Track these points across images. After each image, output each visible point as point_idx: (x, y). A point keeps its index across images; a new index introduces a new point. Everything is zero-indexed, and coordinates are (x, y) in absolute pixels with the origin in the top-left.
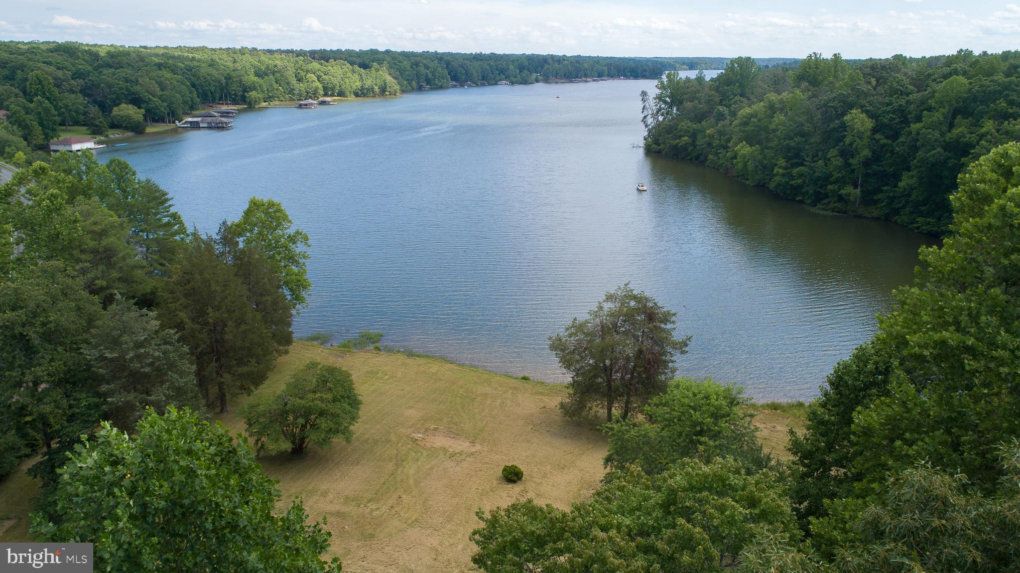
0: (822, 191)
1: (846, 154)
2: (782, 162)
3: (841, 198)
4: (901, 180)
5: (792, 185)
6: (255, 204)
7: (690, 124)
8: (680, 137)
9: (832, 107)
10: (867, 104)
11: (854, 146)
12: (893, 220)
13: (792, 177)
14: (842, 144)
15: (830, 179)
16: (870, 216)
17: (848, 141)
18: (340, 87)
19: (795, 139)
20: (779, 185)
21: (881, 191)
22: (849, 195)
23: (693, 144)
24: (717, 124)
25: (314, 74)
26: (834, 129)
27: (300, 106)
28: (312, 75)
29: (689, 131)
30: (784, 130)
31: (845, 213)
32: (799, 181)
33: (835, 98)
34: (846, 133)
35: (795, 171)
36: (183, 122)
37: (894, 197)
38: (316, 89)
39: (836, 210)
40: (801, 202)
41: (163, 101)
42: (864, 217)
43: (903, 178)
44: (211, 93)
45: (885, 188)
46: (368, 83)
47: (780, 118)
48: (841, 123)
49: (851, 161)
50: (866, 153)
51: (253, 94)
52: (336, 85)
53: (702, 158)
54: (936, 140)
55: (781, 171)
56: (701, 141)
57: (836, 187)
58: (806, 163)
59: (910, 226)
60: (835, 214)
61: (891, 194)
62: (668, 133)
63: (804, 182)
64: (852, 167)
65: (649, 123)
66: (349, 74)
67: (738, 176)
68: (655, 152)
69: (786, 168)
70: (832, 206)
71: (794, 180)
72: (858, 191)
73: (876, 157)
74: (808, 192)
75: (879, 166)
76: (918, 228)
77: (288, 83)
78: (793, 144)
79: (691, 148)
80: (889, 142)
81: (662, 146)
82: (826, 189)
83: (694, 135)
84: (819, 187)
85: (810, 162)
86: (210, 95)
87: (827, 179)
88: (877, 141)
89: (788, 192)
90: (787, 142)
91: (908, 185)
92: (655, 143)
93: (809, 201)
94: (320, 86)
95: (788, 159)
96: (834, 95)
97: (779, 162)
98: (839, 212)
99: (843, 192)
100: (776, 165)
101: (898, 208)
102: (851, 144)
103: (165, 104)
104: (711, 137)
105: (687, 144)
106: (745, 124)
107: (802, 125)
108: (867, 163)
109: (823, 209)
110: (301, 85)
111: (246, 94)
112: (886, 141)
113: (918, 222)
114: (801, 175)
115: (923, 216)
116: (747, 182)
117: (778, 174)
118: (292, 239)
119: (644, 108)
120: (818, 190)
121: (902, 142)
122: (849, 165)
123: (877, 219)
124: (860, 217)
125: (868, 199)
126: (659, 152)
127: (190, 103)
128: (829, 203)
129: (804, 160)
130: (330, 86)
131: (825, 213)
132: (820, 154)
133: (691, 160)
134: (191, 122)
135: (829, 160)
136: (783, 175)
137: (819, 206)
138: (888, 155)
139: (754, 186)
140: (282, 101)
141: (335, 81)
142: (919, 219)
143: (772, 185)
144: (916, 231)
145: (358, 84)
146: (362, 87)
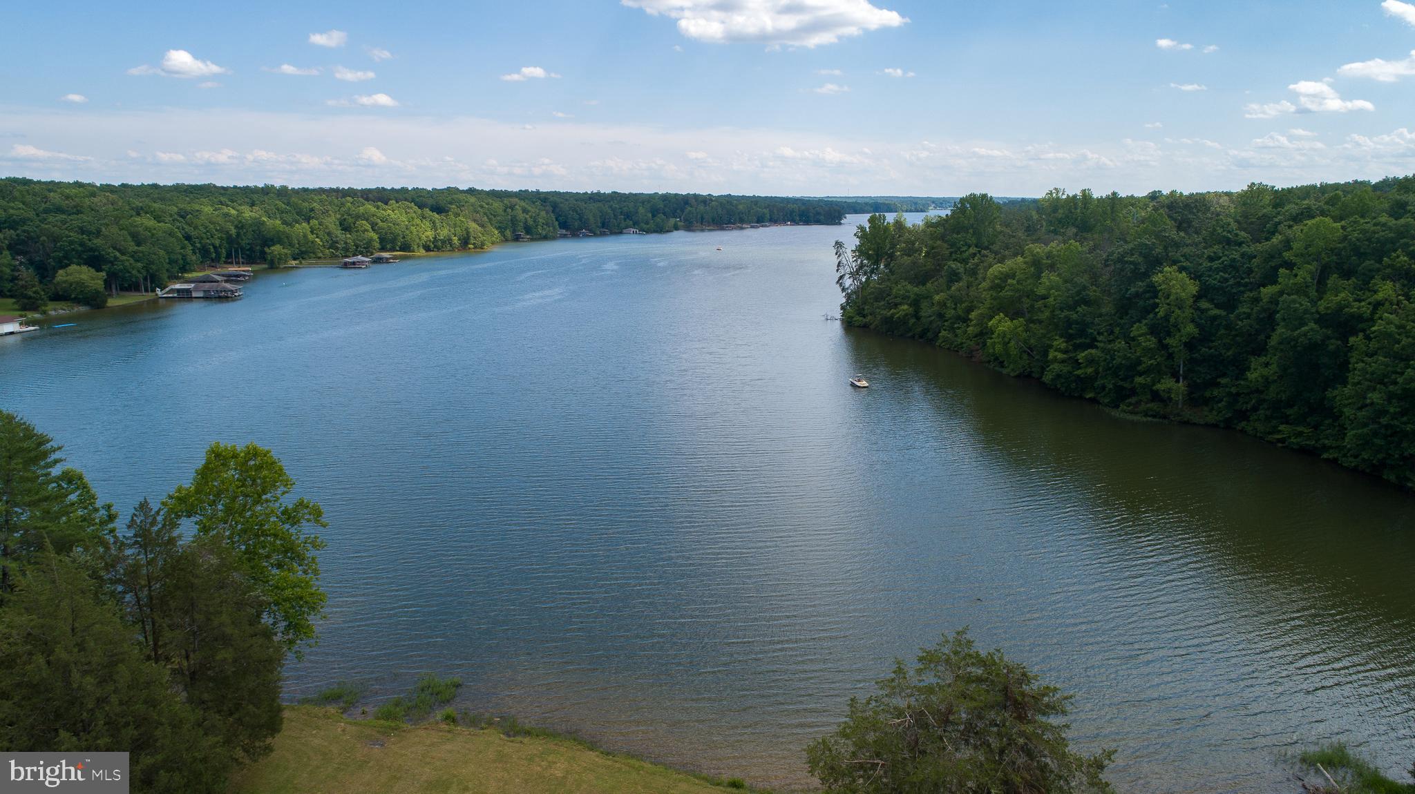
0: (1127, 385)
1: (1161, 330)
2: (1060, 342)
3: (1156, 396)
4: (1249, 369)
5: (1078, 376)
6: (218, 455)
7: (909, 287)
8: (896, 305)
9: (1131, 263)
10: (1182, 259)
11: (1172, 320)
12: (1239, 428)
13: (1077, 364)
14: (1151, 316)
15: (1139, 368)
16: (1202, 422)
17: (1161, 312)
18: (404, 237)
19: (1079, 309)
20: (1059, 376)
21: (1218, 385)
22: (1169, 391)
23: (917, 316)
24: (949, 288)
25: (367, 220)
26: (1137, 295)
27: (346, 266)
28: (364, 222)
29: (909, 297)
30: (1059, 295)
31: (1164, 417)
32: (1089, 370)
33: (1133, 249)
34: (1157, 301)
35: (1082, 356)
36: (167, 289)
37: (1238, 394)
38: (371, 240)
39: (1151, 413)
40: (1093, 401)
41: (137, 261)
42: (1195, 424)
43: (1253, 366)
44: (215, 247)
45: (1223, 381)
46: (444, 233)
47: (1049, 279)
48: (1148, 286)
49: (1168, 341)
50: (1191, 329)
51: (277, 249)
52: (398, 235)
53: (930, 335)
54: (1306, 311)
55: (1060, 356)
56: (926, 311)
57: (1149, 379)
58: (1098, 344)
59: (1270, 438)
60: (1150, 419)
61: (1234, 390)
62: (877, 300)
63: (1097, 372)
64: (1170, 351)
65: (847, 286)
66: (418, 221)
67: (989, 362)
68: (859, 327)
69: (1065, 352)
70: (1143, 407)
71: (1080, 368)
72: (1181, 386)
73: (1205, 337)
74: (1104, 387)
75: (1210, 348)
76: (1282, 441)
77: (329, 234)
78: (1075, 316)
79: (912, 321)
80: (1223, 313)
81: (869, 317)
82: (1132, 382)
83: (916, 304)
84: (1122, 380)
85: (1104, 342)
86: (212, 250)
87: (1133, 368)
88: (1203, 311)
89: (1073, 385)
90: (1066, 313)
91: (1262, 376)
92: (858, 314)
93: (1106, 401)
94: (375, 236)
95: (1069, 338)
96: (1131, 246)
97: (1055, 343)
98: (1154, 416)
99: (1158, 386)
100: (1051, 346)
101: (1247, 410)
102: (1166, 318)
103: (139, 265)
104: (943, 304)
105: (906, 315)
106: (997, 287)
107: (1085, 288)
108: (1190, 345)
109: (1131, 413)
110: (349, 236)
111: (266, 249)
112: (1216, 312)
113: (1280, 431)
114: (1091, 361)
115: (1287, 423)
116: (1005, 371)
117: (1055, 360)
118: (290, 516)
119: (839, 266)
120: (1120, 383)
121: (1244, 313)
122: (1165, 347)
123: (1215, 426)
124: (1187, 423)
125: (1195, 398)
126: (865, 326)
127: (181, 262)
128: (1138, 403)
129: (1095, 340)
130: (390, 237)
131: (1135, 418)
132: (1117, 330)
133: (913, 337)
134: (178, 291)
135: (1133, 339)
136: (1063, 361)
137: (1122, 406)
138: (1223, 331)
139: (1018, 377)
140: (320, 258)
141: (397, 230)
142: (1282, 427)
143: (1048, 378)
144: (1280, 445)
145: (430, 234)
146: (435, 238)
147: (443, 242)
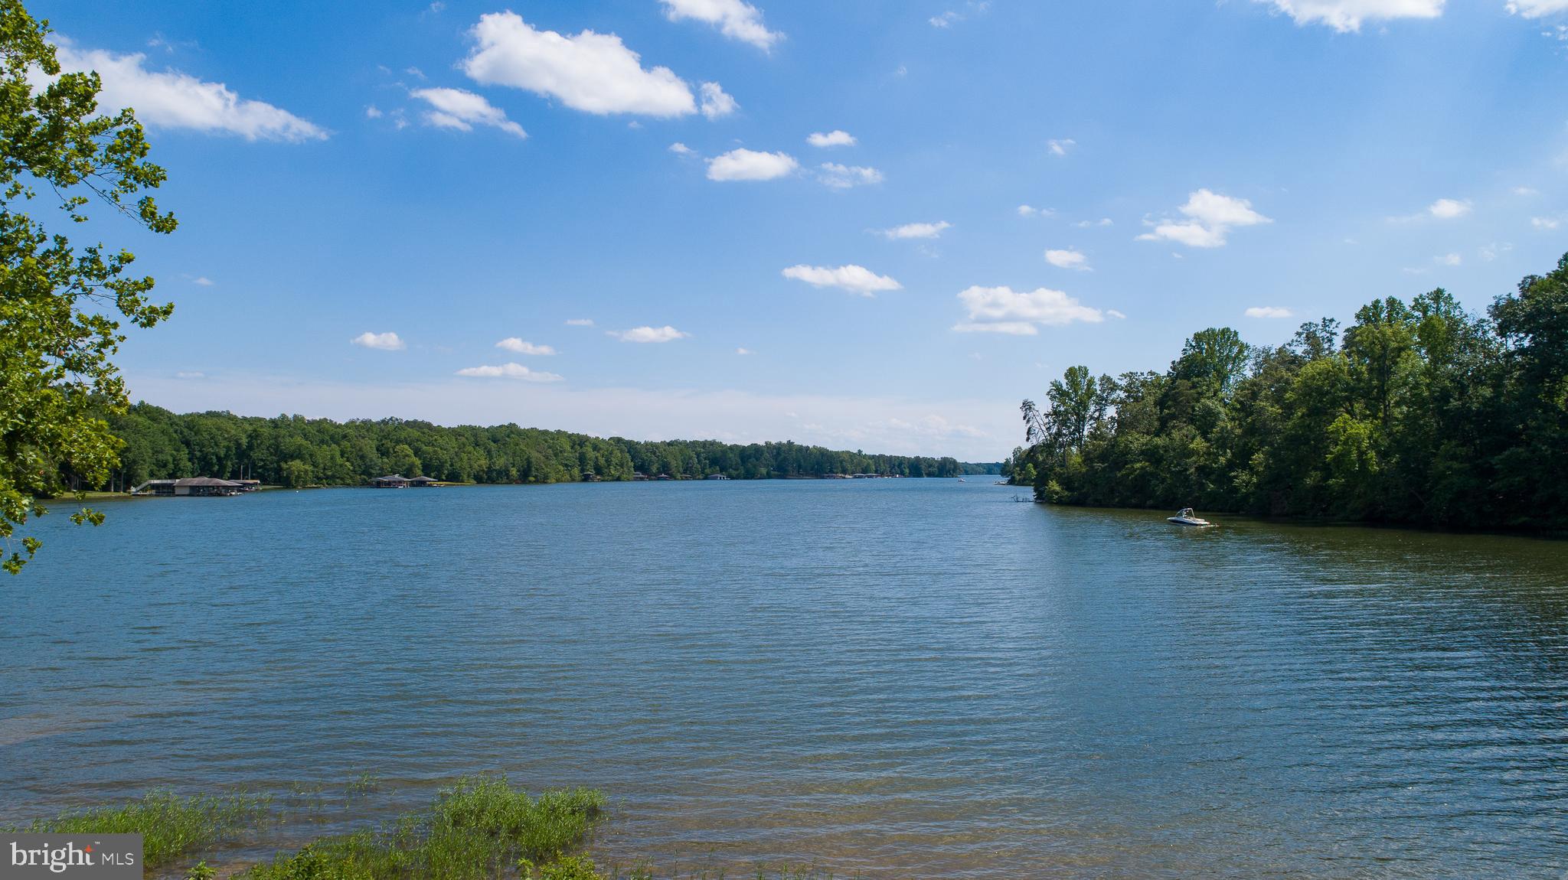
18: (452, 465)
25: (410, 445)
27: (379, 485)
36: (143, 485)
38: (412, 463)
46: (500, 462)
52: (446, 462)
65: (1041, 460)
66: (471, 449)
77: (362, 457)
94: (418, 462)
110: (386, 460)
111: (284, 466)
119: (1029, 433)
130: (435, 463)
134: (157, 487)
141: (445, 456)
145: (484, 463)
146: (489, 468)
147: (499, 473)
